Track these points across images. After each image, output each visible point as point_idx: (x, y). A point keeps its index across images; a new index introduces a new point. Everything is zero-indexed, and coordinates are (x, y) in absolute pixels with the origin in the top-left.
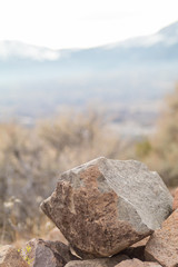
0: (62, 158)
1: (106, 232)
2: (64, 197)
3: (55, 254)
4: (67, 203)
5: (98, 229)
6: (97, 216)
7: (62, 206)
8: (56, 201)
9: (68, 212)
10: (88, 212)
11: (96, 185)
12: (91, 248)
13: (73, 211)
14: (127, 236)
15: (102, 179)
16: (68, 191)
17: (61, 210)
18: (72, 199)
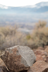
0: (6, 38)
1: (17, 66)
2: (7, 55)
3: (3, 70)
4: (7, 57)
5: (15, 65)
6: (15, 61)
7: (6, 57)
8: (4, 56)
9: (7, 59)
10: (13, 60)
11: (16, 53)
12: (13, 69)
13: (9, 59)
14: (23, 67)
15: (18, 51)
16: (8, 54)
17: (6, 58)
18: (9, 56)
